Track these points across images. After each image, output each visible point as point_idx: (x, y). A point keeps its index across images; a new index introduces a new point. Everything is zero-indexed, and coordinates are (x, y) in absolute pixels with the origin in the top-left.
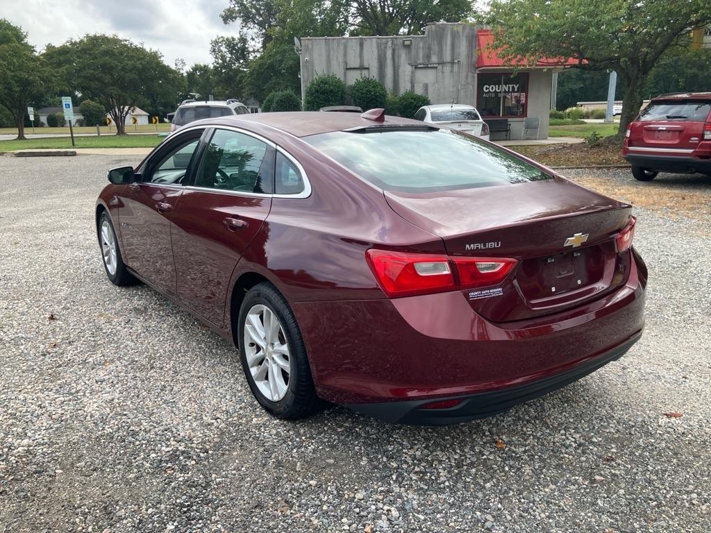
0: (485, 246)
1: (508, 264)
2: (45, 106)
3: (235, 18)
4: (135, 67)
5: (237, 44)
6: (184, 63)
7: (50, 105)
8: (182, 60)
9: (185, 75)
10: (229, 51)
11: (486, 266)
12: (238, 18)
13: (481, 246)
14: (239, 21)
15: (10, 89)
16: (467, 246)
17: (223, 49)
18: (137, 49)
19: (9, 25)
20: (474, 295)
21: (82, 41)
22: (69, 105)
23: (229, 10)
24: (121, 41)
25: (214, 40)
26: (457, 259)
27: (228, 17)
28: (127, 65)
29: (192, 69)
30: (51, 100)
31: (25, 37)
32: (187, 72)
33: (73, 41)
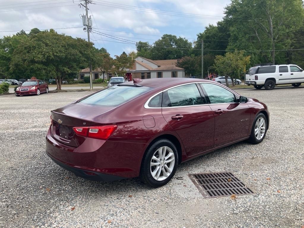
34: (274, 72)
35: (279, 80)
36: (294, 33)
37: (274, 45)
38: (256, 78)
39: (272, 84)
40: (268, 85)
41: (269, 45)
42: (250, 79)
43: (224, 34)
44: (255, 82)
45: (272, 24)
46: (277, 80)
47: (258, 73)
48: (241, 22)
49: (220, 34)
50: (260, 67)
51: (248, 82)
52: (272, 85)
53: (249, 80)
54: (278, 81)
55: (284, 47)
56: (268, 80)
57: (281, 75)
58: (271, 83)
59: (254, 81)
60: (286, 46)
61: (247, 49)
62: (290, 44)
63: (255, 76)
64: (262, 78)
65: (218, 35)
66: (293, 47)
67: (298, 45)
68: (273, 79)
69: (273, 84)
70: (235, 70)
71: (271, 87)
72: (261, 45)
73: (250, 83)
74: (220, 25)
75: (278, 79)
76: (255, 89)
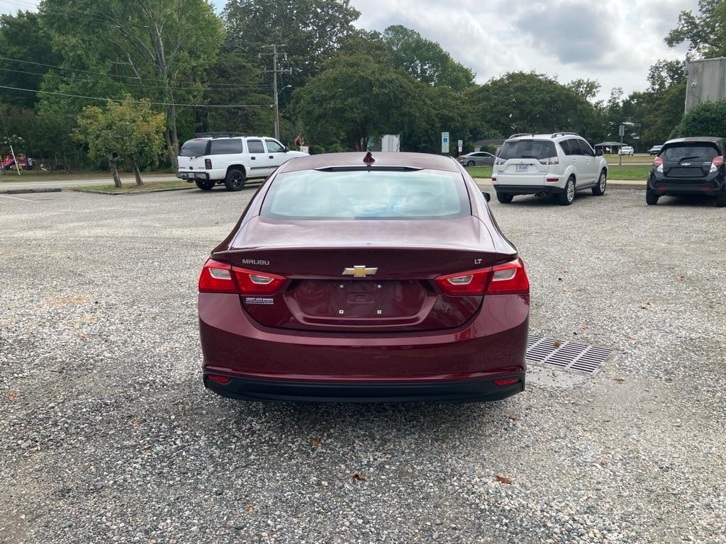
0: (256, 262)
1: (276, 280)
2: (482, 139)
3: (682, 39)
4: (543, 100)
5: (681, 67)
6: (621, 92)
7: (485, 138)
8: (620, 89)
9: (621, 104)
10: (670, 76)
11: (262, 279)
12: (686, 39)
13: (253, 262)
14: (687, 42)
15: (433, 125)
16: (244, 261)
17: (664, 74)
18: (551, 82)
19: (462, 68)
20: (249, 300)
21: (502, 80)
22: (446, 139)
23: (676, 31)
24: (538, 76)
25: (654, 65)
26: (235, 269)
27: (673, 39)
28: (536, 99)
29: (630, 97)
30: (486, 133)
31: (474, 77)
32: (623, 101)
33: (494, 79)
34: (240, 151)
35: (252, 169)
36: (205, 70)
37: (171, 92)
38: (208, 164)
39: (239, 178)
40: (233, 181)
41: (161, 93)
42: (191, 168)
43: (24, 50)
44: (207, 175)
45: (162, 44)
46: (247, 169)
47: (211, 152)
48: (88, 25)
49: (14, 49)
50: (211, 139)
51: (185, 175)
52: (240, 180)
53: (190, 171)
54: (249, 173)
55: (191, 97)
56: (231, 168)
57: (253, 158)
58: (238, 176)
59: (205, 170)
60: (194, 97)
61: (113, 97)
62: (202, 93)
63: (206, 160)
64: (220, 165)
65: (7, 50)
66: (209, 100)
67: (216, 97)
68: (240, 168)
69: (241, 177)
70: (147, 145)
71: (239, 184)
72: (144, 89)
73: (191, 176)
74: (8, 23)
75: (249, 168)
76: (199, 189)
